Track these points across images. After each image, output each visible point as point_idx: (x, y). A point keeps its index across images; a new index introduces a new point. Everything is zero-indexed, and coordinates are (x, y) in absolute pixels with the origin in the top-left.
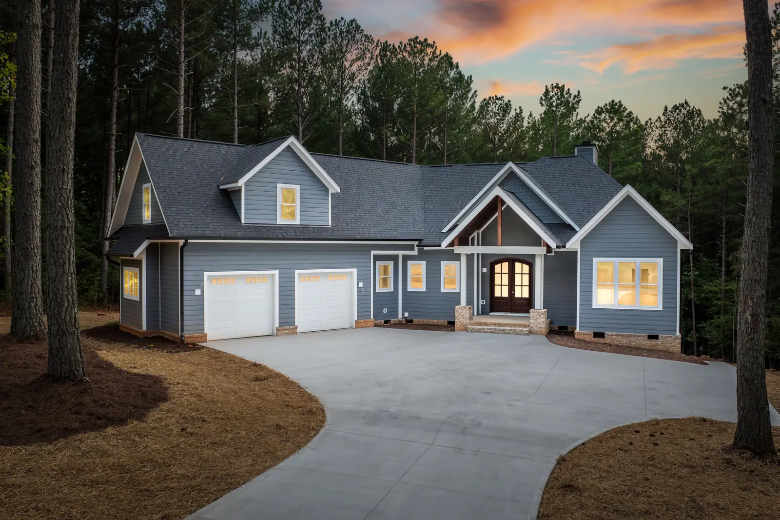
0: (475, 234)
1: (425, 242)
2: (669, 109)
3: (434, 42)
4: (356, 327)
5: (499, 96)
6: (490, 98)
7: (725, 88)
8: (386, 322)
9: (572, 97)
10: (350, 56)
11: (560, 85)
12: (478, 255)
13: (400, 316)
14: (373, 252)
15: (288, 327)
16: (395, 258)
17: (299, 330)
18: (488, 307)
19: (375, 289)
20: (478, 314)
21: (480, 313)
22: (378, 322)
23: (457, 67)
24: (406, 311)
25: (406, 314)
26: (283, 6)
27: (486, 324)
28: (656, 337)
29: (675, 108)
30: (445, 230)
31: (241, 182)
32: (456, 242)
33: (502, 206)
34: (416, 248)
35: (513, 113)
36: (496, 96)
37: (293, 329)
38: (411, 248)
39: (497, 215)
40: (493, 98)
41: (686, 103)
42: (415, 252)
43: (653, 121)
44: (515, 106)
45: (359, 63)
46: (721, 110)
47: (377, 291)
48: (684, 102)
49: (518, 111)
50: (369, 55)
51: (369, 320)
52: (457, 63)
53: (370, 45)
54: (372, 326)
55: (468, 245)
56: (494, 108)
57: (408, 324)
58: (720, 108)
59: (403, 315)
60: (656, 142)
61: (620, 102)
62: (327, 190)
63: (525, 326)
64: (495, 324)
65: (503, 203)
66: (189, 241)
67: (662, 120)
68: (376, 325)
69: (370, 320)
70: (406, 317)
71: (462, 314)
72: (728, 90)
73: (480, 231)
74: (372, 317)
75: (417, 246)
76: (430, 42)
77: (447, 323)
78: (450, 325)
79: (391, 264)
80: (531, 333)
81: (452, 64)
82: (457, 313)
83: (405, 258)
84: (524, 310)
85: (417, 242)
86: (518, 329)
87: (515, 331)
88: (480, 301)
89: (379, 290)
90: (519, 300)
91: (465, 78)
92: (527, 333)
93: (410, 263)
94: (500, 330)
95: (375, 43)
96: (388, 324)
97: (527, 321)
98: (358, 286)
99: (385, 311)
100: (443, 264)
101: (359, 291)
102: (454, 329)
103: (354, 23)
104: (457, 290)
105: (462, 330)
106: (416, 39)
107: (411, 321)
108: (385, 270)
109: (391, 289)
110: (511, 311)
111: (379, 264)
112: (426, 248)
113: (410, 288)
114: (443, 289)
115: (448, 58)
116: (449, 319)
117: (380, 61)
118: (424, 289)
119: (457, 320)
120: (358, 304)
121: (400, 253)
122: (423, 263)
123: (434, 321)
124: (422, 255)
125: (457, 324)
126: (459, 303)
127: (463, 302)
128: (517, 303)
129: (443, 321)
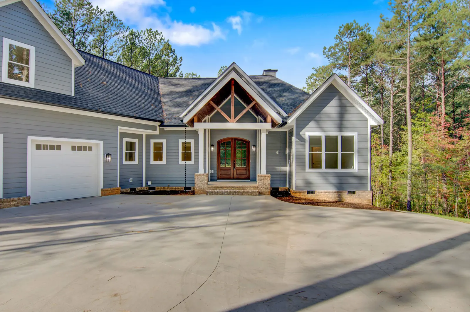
0: (209, 115)
1: (166, 122)
3: (161, 33)
4: (103, 195)
5: (194, 73)
6: (189, 74)
8: (131, 190)
12: (209, 131)
13: (144, 185)
14: (120, 129)
15: (16, 199)
16: (140, 137)
17: (32, 201)
18: (216, 175)
19: (121, 162)
21: (210, 180)
22: (124, 190)
23: (174, 52)
24: (150, 181)
25: (149, 183)
27: (222, 188)
28: (353, 193)
30: (182, 115)
34: (158, 128)
36: (193, 73)
37: (24, 199)
38: (154, 128)
40: (191, 74)
42: (157, 132)
46: (307, 82)
47: (124, 163)
51: (115, 188)
52: (174, 50)
54: (118, 193)
57: (150, 191)
58: (306, 81)
59: (147, 183)
62: (70, 61)
63: (255, 188)
64: (228, 188)
68: (122, 193)
69: (117, 188)
70: (150, 185)
71: (201, 180)
72: (315, 70)
73: (213, 114)
74: (118, 186)
75: (159, 126)
76: (159, 32)
77: (186, 188)
78: (188, 191)
79: (136, 141)
80: (260, 193)
81: (171, 50)
82: (196, 180)
83: (149, 137)
84: (243, 177)
85: (159, 123)
86: (250, 190)
87: (248, 192)
88: (210, 170)
89: (125, 163)
90: (239, 170)
91: (178, 58)
92: (258, 193)
93: (152, 141)
94: (235, 192)
95: (126, 28)
96: (133, 192)
97: (256, 185)
98: (104, 157)
99: (131, 180)
100: (181, 141)
101: (106, 163)
102: (193, 193)
103: (112, 14)
104: (192, 162)
105: (201, 194)
106: (151, 30)
107: (154, 188)
108: (131, 146)
109: (136, 162)
110: (233, 179)
111: (125, 140)
112: (166, 129)
113: (152, 162)
114: (181, 162)
115: (169, 45)
116: (187, 186)
117: (128, 40)
118: (164, 162)
119: (196, 185)
120: (104, 174)
121: (145, 132)
122: (164, 141)
123: (173, 188)
124: (162, 134)
125: (197, 189)
126: (198, 171)
127: (201, 171)
128: (238, 172)
129: (181, 187)
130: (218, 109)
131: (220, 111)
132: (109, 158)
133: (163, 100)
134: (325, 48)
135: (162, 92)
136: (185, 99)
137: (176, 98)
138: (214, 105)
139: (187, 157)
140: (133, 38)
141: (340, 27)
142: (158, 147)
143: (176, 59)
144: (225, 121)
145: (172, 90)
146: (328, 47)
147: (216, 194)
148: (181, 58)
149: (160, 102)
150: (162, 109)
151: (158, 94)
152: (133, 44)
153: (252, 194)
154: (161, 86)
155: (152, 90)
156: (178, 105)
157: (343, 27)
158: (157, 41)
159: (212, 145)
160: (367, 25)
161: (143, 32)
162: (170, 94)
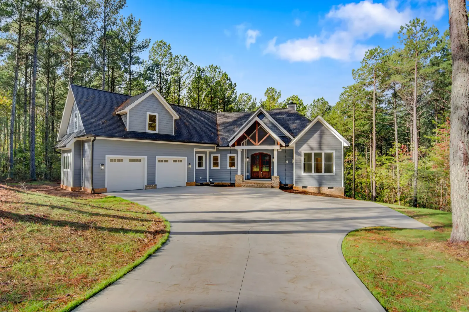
0: (244, 141)
1: (220, 145)
2: (316, 100)
3: (220, 67)
4: (187, 186)
5: (246, 93)
6: (243, 94)
7: (343, 88)
9: (278, 93)
10: (183, 72)
11: (273, 88)
12: (245, 150)
13: (208, 181)
14: (195, 150)
15: (151, 185)
16: (205, 153)
17: (157, 187)
18: (250, 176)
19: (196, 168)
20: (245, 179)
22: (197, 183)
23: (230, 79)
24: (211, 179)
25: (211, 180)
26: (154, 47)
27: (251, 183)
28: (332, 188)
29: (318, 100)
30: (229, 140)
31: (127, 110)
32: (236, 144)
33: (258, 126)
34: (216, 148)
35: (252, 100)
37: (154, 186)
38: (213, 148)
39: (255, 131)
41: (323, 98)
42: (215, 150)
43: (309, 105)
44: (253, 97)
45: (187, 75)
46: (340, 98)
48: (321, 98)
49: (254, 99)
50: (192, 72)
51: (193, 182)
52: (230, 78)
53: (192, 67)
54: (194, 185)
55: (240, 145)
56: (244, 98)
57: (211, 184)
59: (209, 180)
60: (310, 114)
61: (297, 96)
62: (172, 117)
63: (270, 184)
64: (254, 183)
65: (259, 124)
66: (97, 138)
67: (313, 105)
68: (196, 185)
71: (239, 179)
73: (246, 140)
75: (216, 147)
76: (218, 67)
77: (231, 184)
78: (233, 185)
79: (203, 156)
80: (272, 187)
81: (228, 78)
82: (236, 179)
83: (211, 153)
84: (267, 177)
85: (216, 145)
86: (266, 185)
87: (265, 186)
88: (246, 173)
89: (198, 168)
90: (264, 173)
91: (233, 84)
92: (271, 187)
93: (212, 156)
94: (257, 186)
95: (195, 67)
96: (202, 184)
97: (271, 182)
98: (188, 165)
99: (200, 178)
100: (229, 155)
101: (188, 168)
102: (235, 186)
103: (186, 57)
104: (235, 168)
105: (239, 186)
106: (212, 65)
107: (213, 183)
108: (200, 158)
109: (203, 168)
110: (261, 178)
111: (198, 155)
112: (220, 148)
113: (212, 168)
114: (228, 168)
115: (226, 75)
116: (232, 182)
117: (196, 75)
118: (219, 168)
119: (236, 182)
120: (188, 174)
121: (208, 150)
122: (219, 156)
123: (224, 183)
124: (218, 151)
125: (236, 184)
126: (237, 174)
127: (239, 173)
128: (264, 174)
129: (228, 183)
130: (248, 138)
131: (249, 139)
132: (190, 166)
133: (219, 128)
134: (354, 70)
135: (218, 122)
136: (232, 127)
137: (227, 127)
138: (246, 136)
139: (232, 165)
140: (199, 73)
141: (366, 52)
142: (216, 159)
143: (231, 85)
144: (253, 144)
145: (225, 121)
146: (356, 70)
147: (247, 187)
148: (235, 84)
149: (217, 130)
150: (218, 134)
151: (216, 124)
152: (200, 77)
153: (267, 187)
154: (218, 118)
155: (213, 123)
156: (228, 132)
157: (369, 52)
158: (216, 73)
159: (248, 158)
160: (389, 50)
161: (207, 68)
162: (224, 123)
